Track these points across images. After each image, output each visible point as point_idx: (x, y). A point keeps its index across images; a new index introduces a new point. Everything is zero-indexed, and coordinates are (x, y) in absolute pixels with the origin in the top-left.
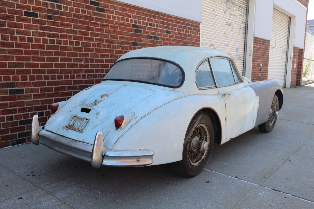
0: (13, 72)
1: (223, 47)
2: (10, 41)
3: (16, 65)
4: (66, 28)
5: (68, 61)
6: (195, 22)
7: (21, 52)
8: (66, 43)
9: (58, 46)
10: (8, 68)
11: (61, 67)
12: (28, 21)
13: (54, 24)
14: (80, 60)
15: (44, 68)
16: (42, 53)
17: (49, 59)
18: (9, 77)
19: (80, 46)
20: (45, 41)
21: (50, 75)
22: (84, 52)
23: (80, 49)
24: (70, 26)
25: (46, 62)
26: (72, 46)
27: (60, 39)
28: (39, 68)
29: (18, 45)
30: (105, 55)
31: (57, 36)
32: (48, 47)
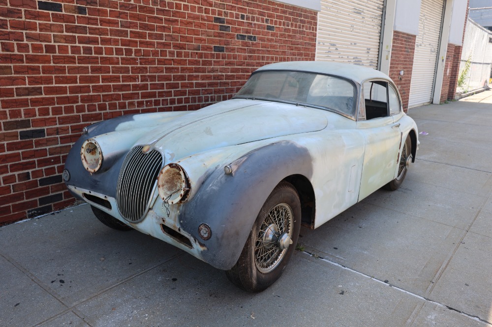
0: (24, 103)
1: (349, 47)
2: (16, 52)
3: (29, 92)
4: (109, 28)
5: (114, 81)
6: (311, 12)
7: (36, 70)
8: (110, 51)
9: (97, 58)
10: (16, 97)
11: (104, 91)
12: (46, 17)
13: (89, 21)
14: (134, 79)
15: (77, 93)
16: (71, 70)
17: (82, 80)
18: (19, 111)
19: (133, 56)
20: (75, 50)
21: (86, 105)
22: (139, 65)
23: (134, 61)
24: (116, 23)
25: (78, 84)
26: (120, 57)
27: (100, 46)
28: (68, 95)
29: (30, 59)
30: (173, 68)
31: (95, 41)
32: (81, 60)
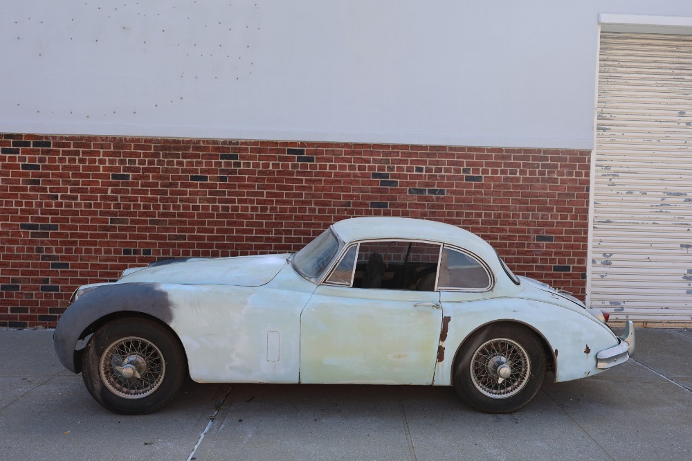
0: (173, 245)
3: (177, 238)
4: (245, 190)
5: (247, 233)
6: (570, 152)
7: (183, 223)
8: (246, 209)
9: (233, 214)
10: (167, 241)
11: (236, 241)
12: (195, 186)
13: (228, 186)
14: (267, 232)
15: (213, 241)
16: (210, 223)
17: (218, 231)
18: (169, 251)
19: (268, 212)
20: (215, 208)
21: (220, 251)
22: (274, 221)
23: (269, 217)
24: (252, 186)
25: (215, 234)
26: (254, 213)
27: (236, 205)
28: (206, 242)
29: (180, 215)
30: (312, 224)
31: (231, 201)
32: (219, 216)
